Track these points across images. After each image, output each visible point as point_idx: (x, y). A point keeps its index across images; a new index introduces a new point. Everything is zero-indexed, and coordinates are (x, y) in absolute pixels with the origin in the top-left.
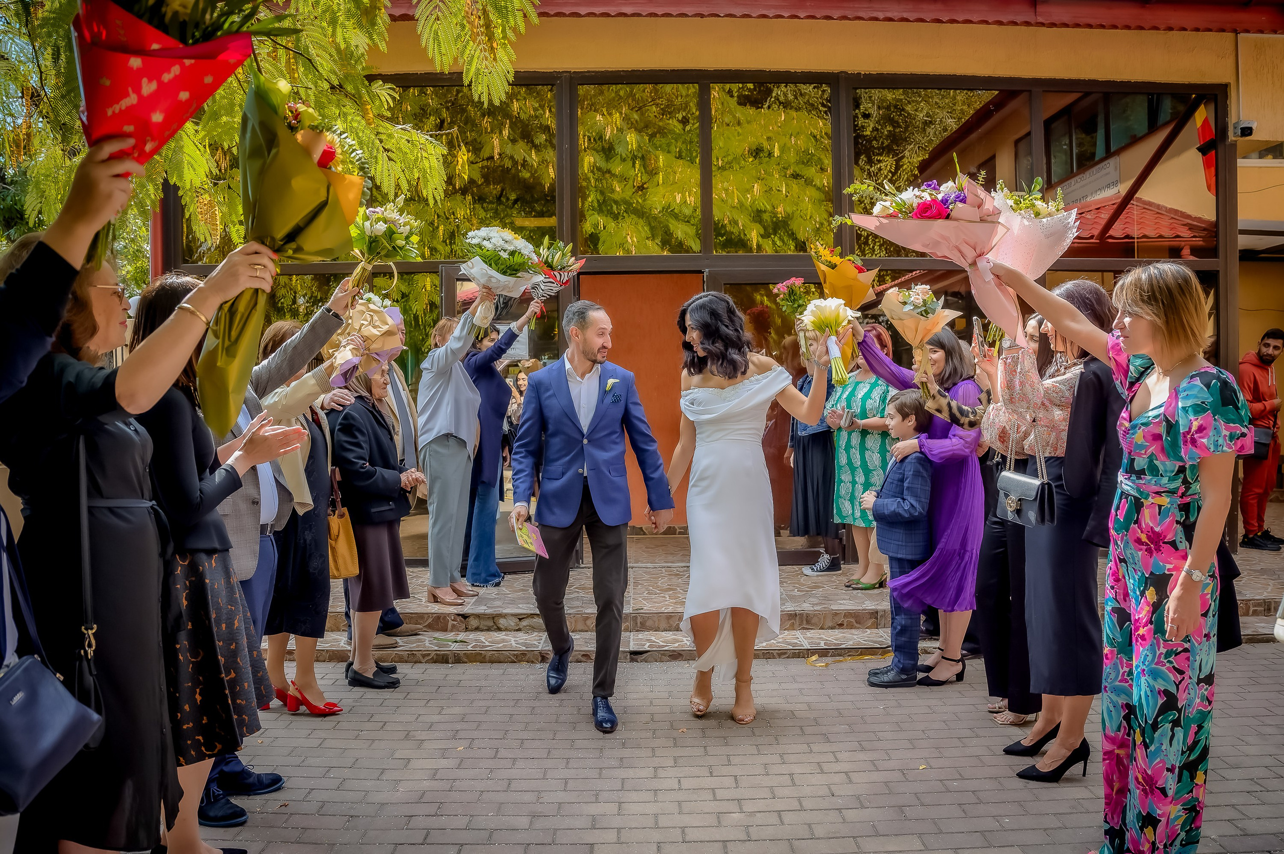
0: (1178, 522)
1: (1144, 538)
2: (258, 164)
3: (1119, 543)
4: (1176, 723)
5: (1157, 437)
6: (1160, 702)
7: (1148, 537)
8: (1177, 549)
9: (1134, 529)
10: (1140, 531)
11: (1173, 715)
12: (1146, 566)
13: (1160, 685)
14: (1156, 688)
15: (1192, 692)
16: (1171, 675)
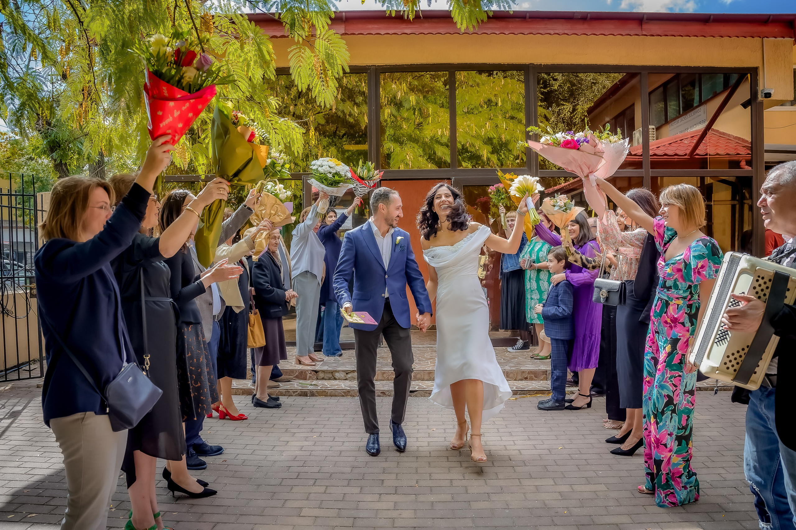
0: (686, 313)
1: (669, 321)
2: (220, 141)
3: (656, 323)
4: (673, 411)
5: (679, 270)
6: (665, 401)
7: (671, 320)
8: (684, 326)
9: (664, 316)
10: (667, 317)
11: (672, 407)
12: (668, 334)
13: (665, 392)
14: (663, 394)
15: (681, 397)
16: (671, 387)
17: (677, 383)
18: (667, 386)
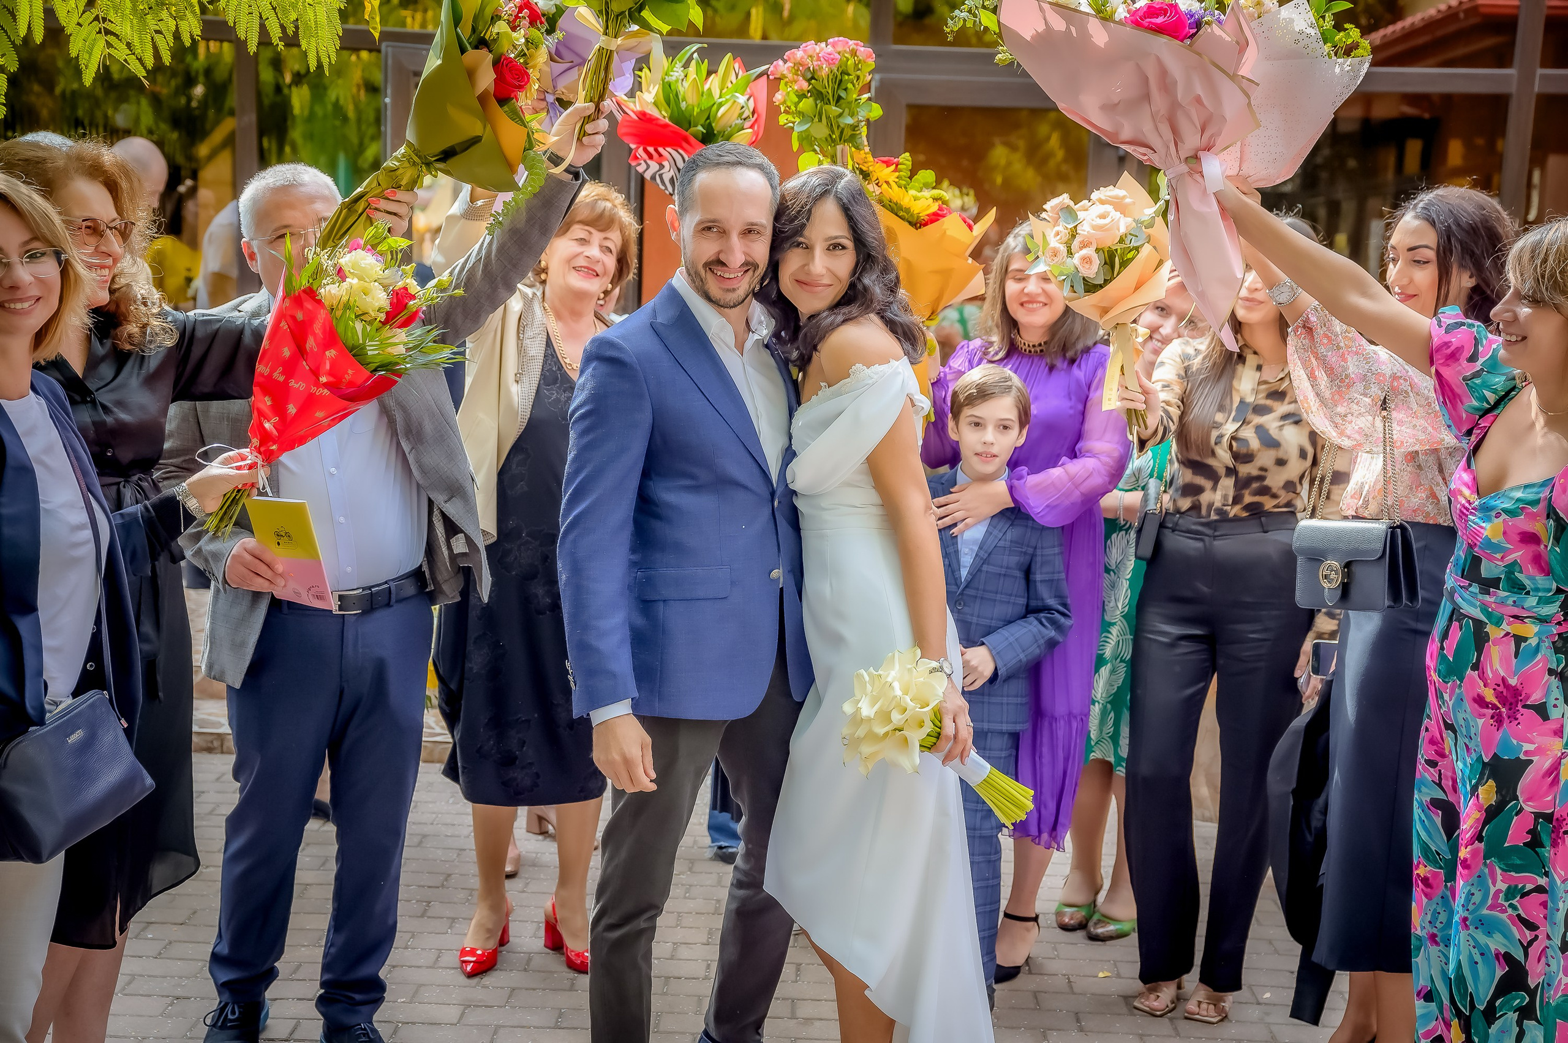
0: (1551, 672)
1: (1489, 696)
4: (1526, 1013)
5: (1531, 539)
6: (1499, 973)
7: (1499, 695)
8: (1545, 717)
9: (1472, 678)
10: (1482, 684)
11: (1520, 999)
12: (1487, 742)
15: (1553, 962)
16: (1514, 929)
17: (1536, 915)
18: (1502, 921)
